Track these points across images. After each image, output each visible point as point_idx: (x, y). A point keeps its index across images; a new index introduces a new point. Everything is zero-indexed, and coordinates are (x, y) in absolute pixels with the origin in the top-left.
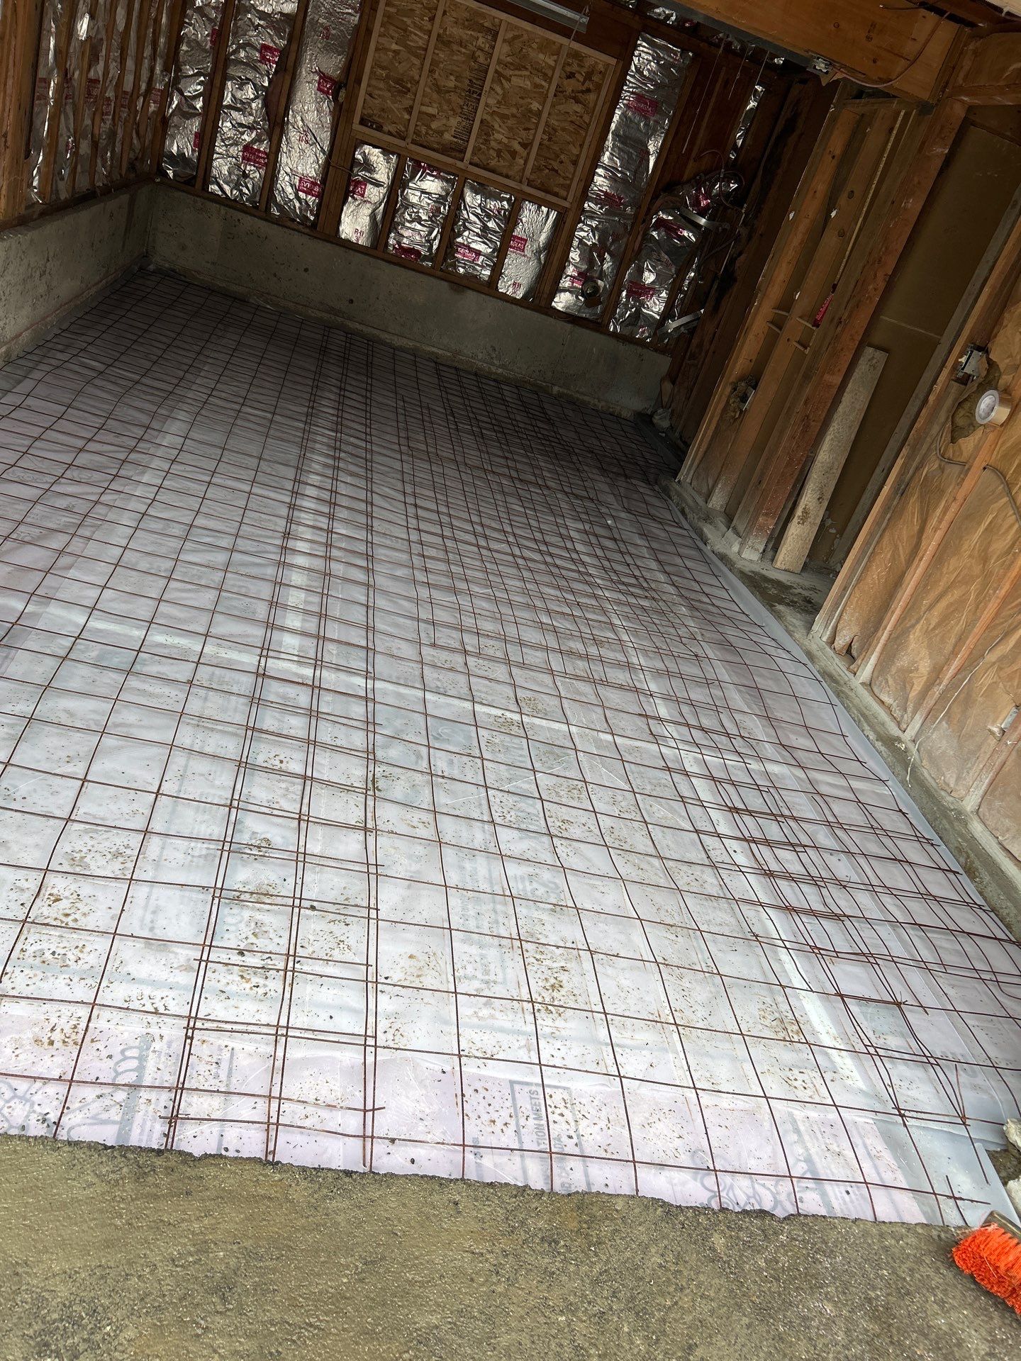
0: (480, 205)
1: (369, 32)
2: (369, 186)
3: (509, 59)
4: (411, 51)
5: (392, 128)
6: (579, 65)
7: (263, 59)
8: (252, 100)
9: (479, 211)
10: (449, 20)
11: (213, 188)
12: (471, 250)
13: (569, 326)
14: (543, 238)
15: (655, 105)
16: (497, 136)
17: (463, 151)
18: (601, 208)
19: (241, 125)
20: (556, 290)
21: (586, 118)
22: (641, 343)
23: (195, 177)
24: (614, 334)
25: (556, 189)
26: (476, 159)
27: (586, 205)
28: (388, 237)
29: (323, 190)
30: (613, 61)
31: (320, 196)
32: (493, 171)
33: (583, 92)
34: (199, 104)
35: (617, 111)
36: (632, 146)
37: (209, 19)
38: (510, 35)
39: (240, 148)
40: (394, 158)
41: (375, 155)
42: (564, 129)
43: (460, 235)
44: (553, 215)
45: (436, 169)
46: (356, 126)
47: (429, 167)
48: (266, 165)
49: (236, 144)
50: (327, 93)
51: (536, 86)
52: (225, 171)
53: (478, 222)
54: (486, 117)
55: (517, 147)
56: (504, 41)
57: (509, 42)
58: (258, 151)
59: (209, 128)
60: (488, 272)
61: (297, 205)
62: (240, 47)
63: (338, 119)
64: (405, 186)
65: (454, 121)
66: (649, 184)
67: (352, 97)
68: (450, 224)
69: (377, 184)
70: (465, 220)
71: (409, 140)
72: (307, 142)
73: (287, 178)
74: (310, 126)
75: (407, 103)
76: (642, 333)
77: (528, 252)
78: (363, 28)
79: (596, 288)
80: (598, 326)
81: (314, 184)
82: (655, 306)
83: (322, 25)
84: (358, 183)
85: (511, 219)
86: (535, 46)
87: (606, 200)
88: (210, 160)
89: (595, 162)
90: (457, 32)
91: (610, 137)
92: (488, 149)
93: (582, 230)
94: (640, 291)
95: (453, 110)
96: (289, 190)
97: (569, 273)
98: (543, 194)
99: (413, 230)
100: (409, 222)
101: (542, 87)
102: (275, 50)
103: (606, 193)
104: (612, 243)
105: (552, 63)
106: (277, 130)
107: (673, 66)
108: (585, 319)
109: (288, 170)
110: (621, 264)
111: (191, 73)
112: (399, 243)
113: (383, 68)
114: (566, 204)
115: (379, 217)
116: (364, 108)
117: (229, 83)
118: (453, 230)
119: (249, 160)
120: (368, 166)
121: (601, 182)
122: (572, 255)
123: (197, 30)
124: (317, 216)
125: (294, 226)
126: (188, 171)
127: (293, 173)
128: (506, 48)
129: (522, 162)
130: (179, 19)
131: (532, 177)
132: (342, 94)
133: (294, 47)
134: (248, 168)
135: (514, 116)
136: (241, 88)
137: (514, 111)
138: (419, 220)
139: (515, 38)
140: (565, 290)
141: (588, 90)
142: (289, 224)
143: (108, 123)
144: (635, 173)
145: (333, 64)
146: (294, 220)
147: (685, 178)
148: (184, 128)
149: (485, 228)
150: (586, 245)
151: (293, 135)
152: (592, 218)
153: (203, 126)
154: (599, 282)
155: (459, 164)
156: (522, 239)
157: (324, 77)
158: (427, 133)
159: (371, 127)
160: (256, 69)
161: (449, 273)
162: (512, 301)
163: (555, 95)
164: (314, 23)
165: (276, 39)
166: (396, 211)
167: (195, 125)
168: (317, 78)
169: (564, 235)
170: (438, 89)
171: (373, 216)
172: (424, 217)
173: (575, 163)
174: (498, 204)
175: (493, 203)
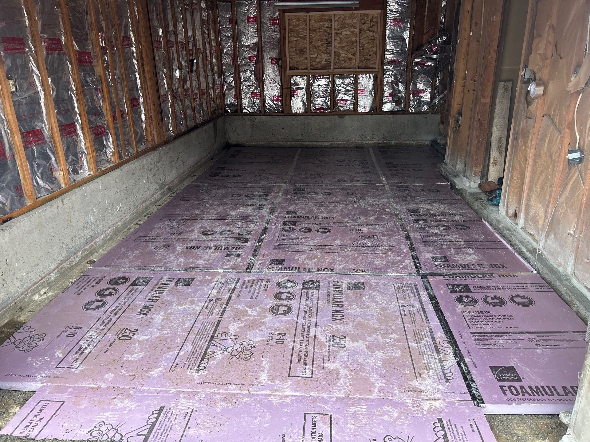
0: (342, 83)
1: (285, 37)
2: (299, 91)
3: (339, 27)
4: (301, 38)
5: (302, 67)
6: (366, 18)
7: (251, 61)
8: (250, 76)
9: (343, 85)
10: (312, 22)
11: (245, 111)
12: (343, 100)
13: (391, 116)
14: (371, 86)
15: (402, 21)
16: (342, 55)
17: (330, 66)
18: (391, 66)
19: (249, 86)
20: (382, 104)
21: (375, 36)
22: (425, 112)
23: (237, 109)
24: (412, 113)
25: (371, 66)
26: (336, 66)
27: (385, 68)
28: (310, 106)
29: (282, 98)
30: (379, 11)
31: (282, 101)
32: (344, 68)
33: (371, 27)
34: (233, 84)
35: (387, 29)
36: (398, 38)
37: (230, 55)
38: (336, 18)
39: (250, 94)
40: (305, 78)
41: (298, 79)
42: (367, 43)
43: (337, 96)
44: (372, 76)
45: (321, 76)
46: (289, 71)
47: (319, 76)
48: (260, 96)
49: (248, 93)
50: (275, 64)
51: (352, 32)
52: (247, 103)
53: (343, 89)
54: (335, 50)
55: (351, 56)
56: (335, 21)
57: (337, 21)
58: (256, 92)
59: (238, 91)
60: (353, 106)
61: (275, 106)
62: (243, 60)
63: (281, 71)
64: (312, 86)
65: (324, 56)
66: (408, 50)
67: (284, 62)
68: (333, 93)
69: (301, 89)
70: (338, 90)
71: (309, 69)
72: (272, 83)
73: (269, 98)
74: (272, 77)
75: (305, 56)
76: (425, 108)
77: (366, 93)
78: (282, 37)
79: (399, 97)
80: (404, 112)
81: (278, 97)
82: (426, 97)
83: (267, 42)
84: (294, 91)
85: (356, 83)
86: (347, 18)
87: (392, 62)
88: (241, 101)
89: (384, 50)
90: (317, 25)
91: (387, 38)
92: (340, 61)
93: (386, 77)
94: (417, 92)
95: (323, 52)
96: (270, 102)
97: (386, 96)
98: (366, 70)
99: (319, 100)
100: (317, 98)
101: (355, 31)
102: (254, 56)
103: (391, 60)
104: (400, 78)
105: (356, 22)
106: (261, 83)
107: (405, 3)
108: (398, 111)
109: (268, 96)
110: (406, 85)
111: (228, 75)
112: (315, 107)
113: (293, 48)
114: (376, 70)
115: (305, 100)
116: (289, 64)
117: (241, 73)
118: (334, 95)
119: (254, 97)
120: (296, 84)
121: (389, 57)
122: (384, 88)
123: (227, 60)
124: (282, 108)
125: (275, 114)
126: (235, 108)
127: (270, 96)
128: (336, 23)
129: (355, 61)
130: (220, 58)
131: (360, 65)
132: (280, 62)
133: (260, 53)
134: (255, 100)
135: (347, 46)
136: (246, 74)
137: (346, 44)
138: (320, 96)
139: (339, 18)
140: (386, 103)
141: (373, 25)
142: (273, 114)
143: (198, 102)
144: (401, 48)
145: (274, 53)
146: (274, 112)
147: (424, 42)
148: (230, 94)
149: (346, 90)
150: (389, 82)
151: (267, 82)
152: (389, 71)
153: (236, 91)
154: (399, 95)
155: (330, 71)
156: (362, 89)
157: (273, 59)
158: (315, 64)
159: (294, 70)
160: (249, 65)
161: (337, 112)
162: (365, 114)
163: (360, 32)
164: (265, 42)
165: (253, 52)
166: (311, 96)
167: (233, 92)
168: (270, 60)
169: (379, 81)
170: (315, 47)
171: (303, 101)
172: (322, 94)
173: (376, 54)
174: (349, 80)
175: (347, 80)
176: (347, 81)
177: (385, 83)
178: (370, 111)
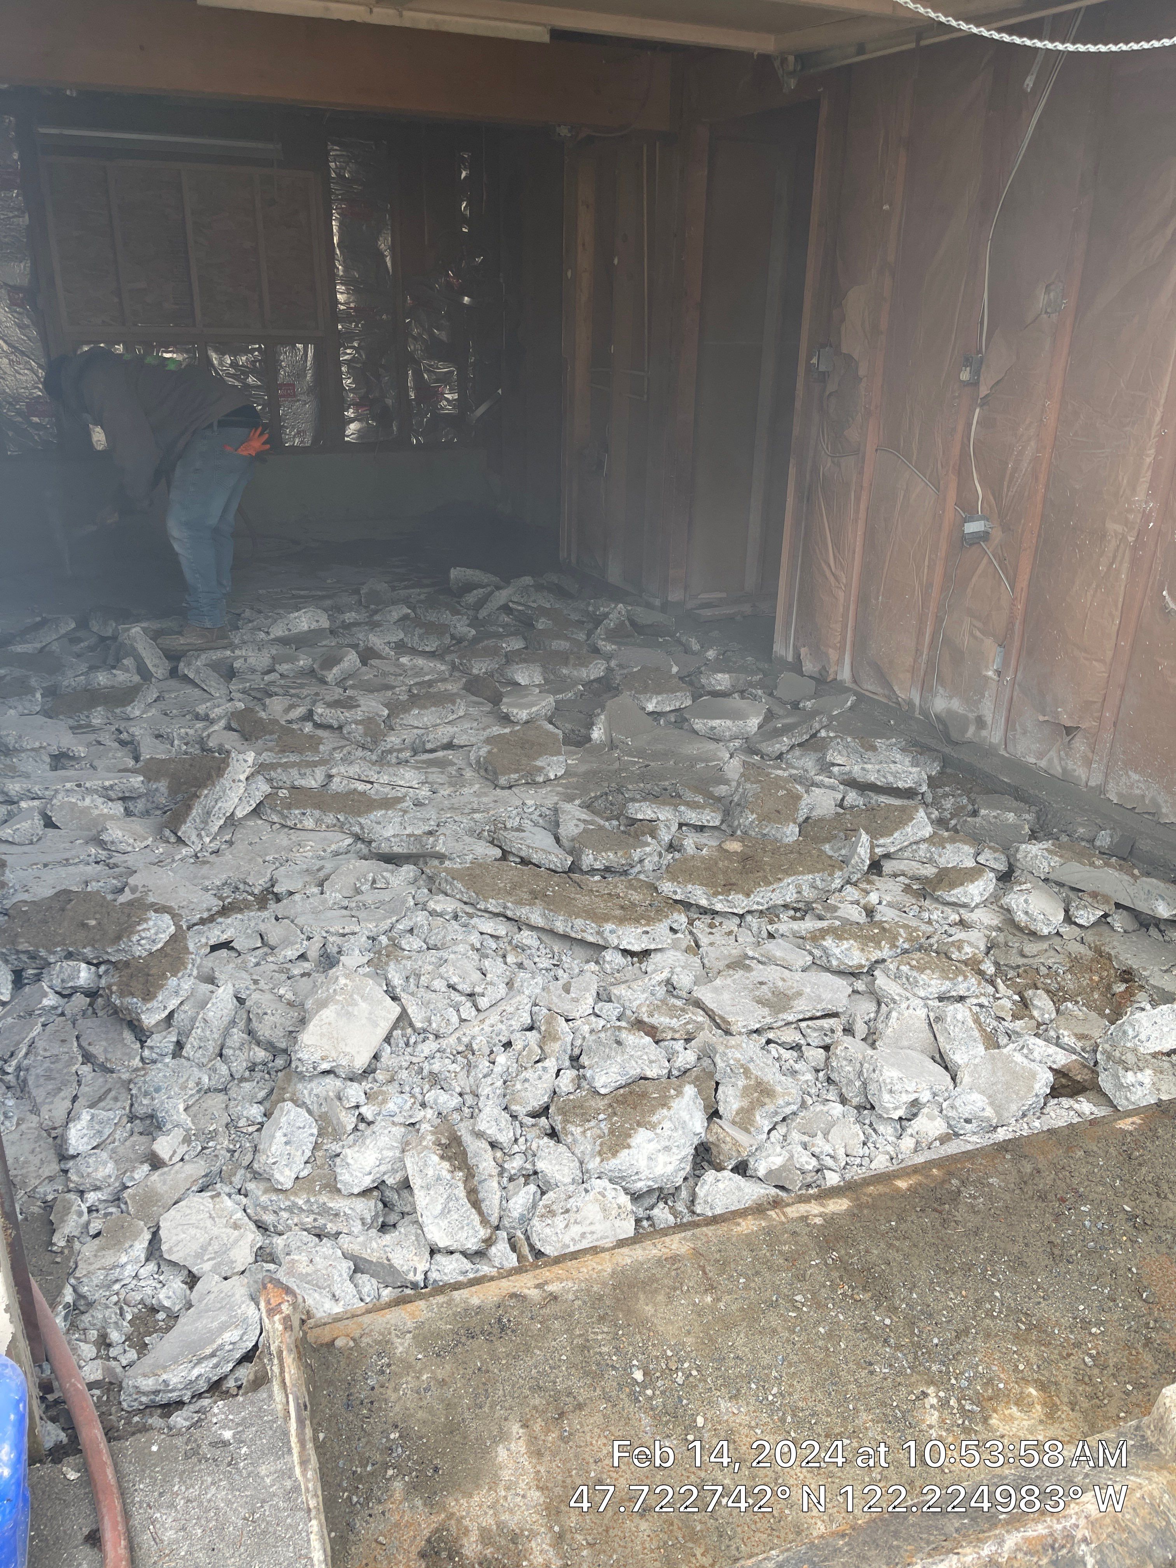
0: (231, 365)
3: (202, 206)
4: (94, 231)
5: (105, 317)
6: (277, 190)
9: (233, 371)
10: (123, 188)
13: (372, 456)
14: (310, 376)
15: (370, 205)
16: (220, 288)
17: (192, 316)
18: (357, 325)
20: (343, 423)
21: (305, 240)
22: (449, 445)
24: (420, 446)
25: (303, 322)
26: (208, 320)
27: (340, 328)
30: (310, 174)
32: (230, 325)
33: (291, 215)
35: (334, 223)
36: (363, 253)
38: (194, 182)
42: (286, 259)
44: (311, 349)
46: (67, 328)
50: (22, 305)
51: (241, 224)
54: (201, 273)
55: (245, 292)
56: (191, 189)
57: (196, 188)
61: (34, 432)
63: (45, 328)
65: (169, 288)
66: (393, 281)
67: (52, 300)
71: (129, 324)
72: (20, 363)
74: (17, 346)
75: (111, 286)
76: (447, 434)
77: (300, 396)
78: (37, 226)
79: (384, 407)
80: (400, 444)
81: (44, 404)
85: (270, 368)
86: (223, 184)
87: (360, 313)
89: (331, 281)
90: (136, 197)
91: (337, 251)
92: (217, 304)
93: (346, 353)
94: (428, 394)
95: (163, 277)
96: (19, 420)
98: (292, 331)
101: (248, 223)
103: (355, 309)
104: (382, 356)
105: (249, 196)
107: (372, 159)
108: (383, 442)
110: (398, 374)
113: (71, 259)
114: (320, 334)
116: (67, 306)
121: (344, 298)
122: (345, 382)
124: (60, 436)
127: (16, 402)
128: (195, 196)
129: (257, 306)
131: (274, 318)
132: (39, 300)
135: (230, 262)
137: (227, 256)
139: (200, 183)
140: (352, 421)
141: (296, 212)
144: (377, 279)
145: (18, 273)
147: (428, 267)
150: (356, 367)
151: (2, 361)
152: (351, 338)
154: (385, 400)
155: (192, 330)
156: (288, 385)
157: (12, 289)
158: (145, 310)
162: (303, 451)
163: (265, 227)
168: (5, 293)
169: (330, 364)
170: (139, 261)
173: (312, 289)
174: (250, 358)
175: (244, 358)
176: (242, 360)
177: (344, 369)
178: (315, 440)
